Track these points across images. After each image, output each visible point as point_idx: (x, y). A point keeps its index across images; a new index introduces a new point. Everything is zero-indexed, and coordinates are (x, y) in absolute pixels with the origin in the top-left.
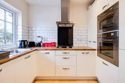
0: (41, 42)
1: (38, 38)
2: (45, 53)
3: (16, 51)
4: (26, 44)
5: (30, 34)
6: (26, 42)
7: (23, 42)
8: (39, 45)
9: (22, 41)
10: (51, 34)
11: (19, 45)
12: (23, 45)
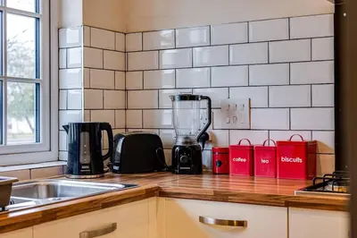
0: (204, 137)
1: (178, 103)
2: (220, 222)
3: (48, 187)
4: (104, 153)
5: (134, 80)
6: (104, 133)
7: (85, 136)
8: (188, 160)
9: (81, 127)
10: (277, 74)
11: (65, 156)
12: (85, 158)
